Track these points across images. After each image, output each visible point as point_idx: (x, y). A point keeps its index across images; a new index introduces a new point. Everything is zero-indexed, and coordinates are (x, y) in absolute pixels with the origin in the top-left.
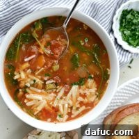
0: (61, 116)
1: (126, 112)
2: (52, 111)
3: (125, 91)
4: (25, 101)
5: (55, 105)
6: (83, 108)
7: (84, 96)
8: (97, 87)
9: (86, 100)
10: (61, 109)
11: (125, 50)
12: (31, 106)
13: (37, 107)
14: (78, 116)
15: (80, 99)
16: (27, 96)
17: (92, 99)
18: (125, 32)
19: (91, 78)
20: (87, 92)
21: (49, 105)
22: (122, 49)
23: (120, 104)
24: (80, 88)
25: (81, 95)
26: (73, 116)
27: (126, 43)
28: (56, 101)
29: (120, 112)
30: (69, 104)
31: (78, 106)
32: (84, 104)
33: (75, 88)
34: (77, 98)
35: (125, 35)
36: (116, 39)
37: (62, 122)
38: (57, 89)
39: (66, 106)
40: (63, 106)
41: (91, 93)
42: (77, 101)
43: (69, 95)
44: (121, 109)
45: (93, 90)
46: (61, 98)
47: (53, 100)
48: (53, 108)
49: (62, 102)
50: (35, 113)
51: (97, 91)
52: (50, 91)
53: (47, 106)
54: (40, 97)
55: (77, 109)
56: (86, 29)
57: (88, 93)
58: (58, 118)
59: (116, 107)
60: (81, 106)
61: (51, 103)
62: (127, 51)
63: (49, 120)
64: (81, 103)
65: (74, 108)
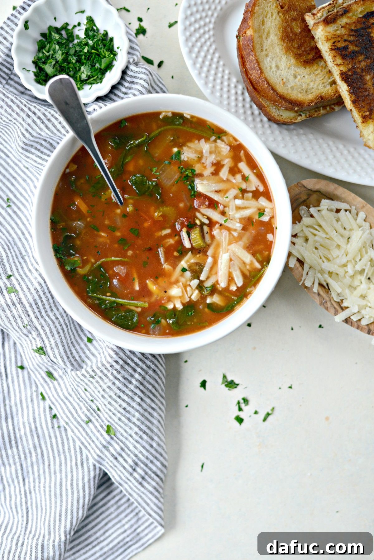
0: (261, 213)
1: (254, 75)
2: (252, 231)
3: (205, 69)
4: (233, 288)
5: (238, 226)
6: (243, 166)
7: (218, 166)
8: (199, 138)
9: (227, 163)
10: (246, 213)
11: (123, 78)
12: (243, 275)
13: (244, 263)
14: (260, 177)
15: (224, 173)
16: (223, 284)
17: (224, 148)
18: (84, 77)
19: (179, 153)
20: (210, 159)
21: (240, 237)
22: (119, 83)
23: (240, 87)
24: (200, 175)
25: (216, 173)
26: (261, 189)
27: (108, 74)
28: (229, 224)
29: (255, 89)
30: (236, 197)
31: (239, 177)
32: (236, 166)
33: (201, 186)
34: (222, 181)
35: (89, 77)
36: (99, 99)
37: (273, 209)
38: (202, 224)
39: (238, 202)
40: (238, 208)
41: (211, 153)
42: (228, 180)
43: (216, 197)
44: (250, 87)
45: (205, 146)
46: (223, 213)
47: (229, 229)
48: (244, 229)
49: (231, 212)
50: (258, 266)
51: (207, 139)
52: (207, 237)
53: (241, 243)
54: (224, 259)
55: (245, 178)
56: (75, 167)
57: (212, 158)
58: (265, 219)
59: (247, 94)
60: (240, 171)
61: (235, 234)
62: (124, 73)
63: (270, 237)
64: (234, 171)
65: (244, 186)
